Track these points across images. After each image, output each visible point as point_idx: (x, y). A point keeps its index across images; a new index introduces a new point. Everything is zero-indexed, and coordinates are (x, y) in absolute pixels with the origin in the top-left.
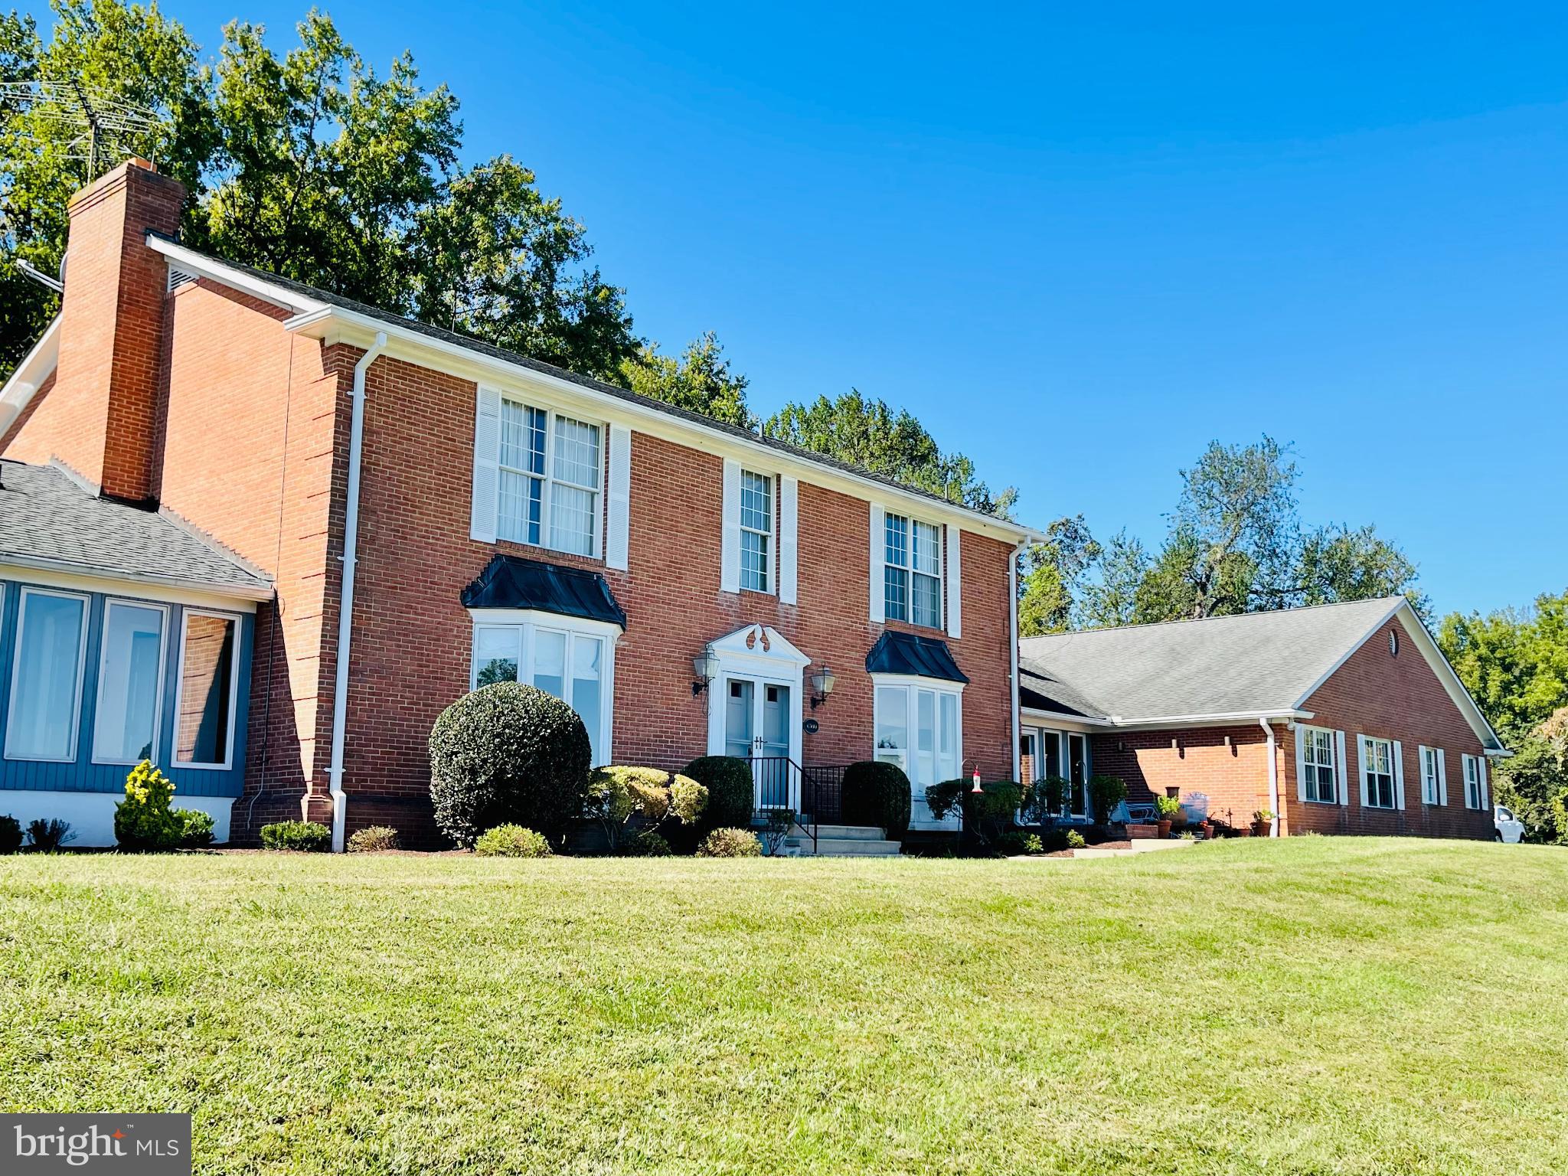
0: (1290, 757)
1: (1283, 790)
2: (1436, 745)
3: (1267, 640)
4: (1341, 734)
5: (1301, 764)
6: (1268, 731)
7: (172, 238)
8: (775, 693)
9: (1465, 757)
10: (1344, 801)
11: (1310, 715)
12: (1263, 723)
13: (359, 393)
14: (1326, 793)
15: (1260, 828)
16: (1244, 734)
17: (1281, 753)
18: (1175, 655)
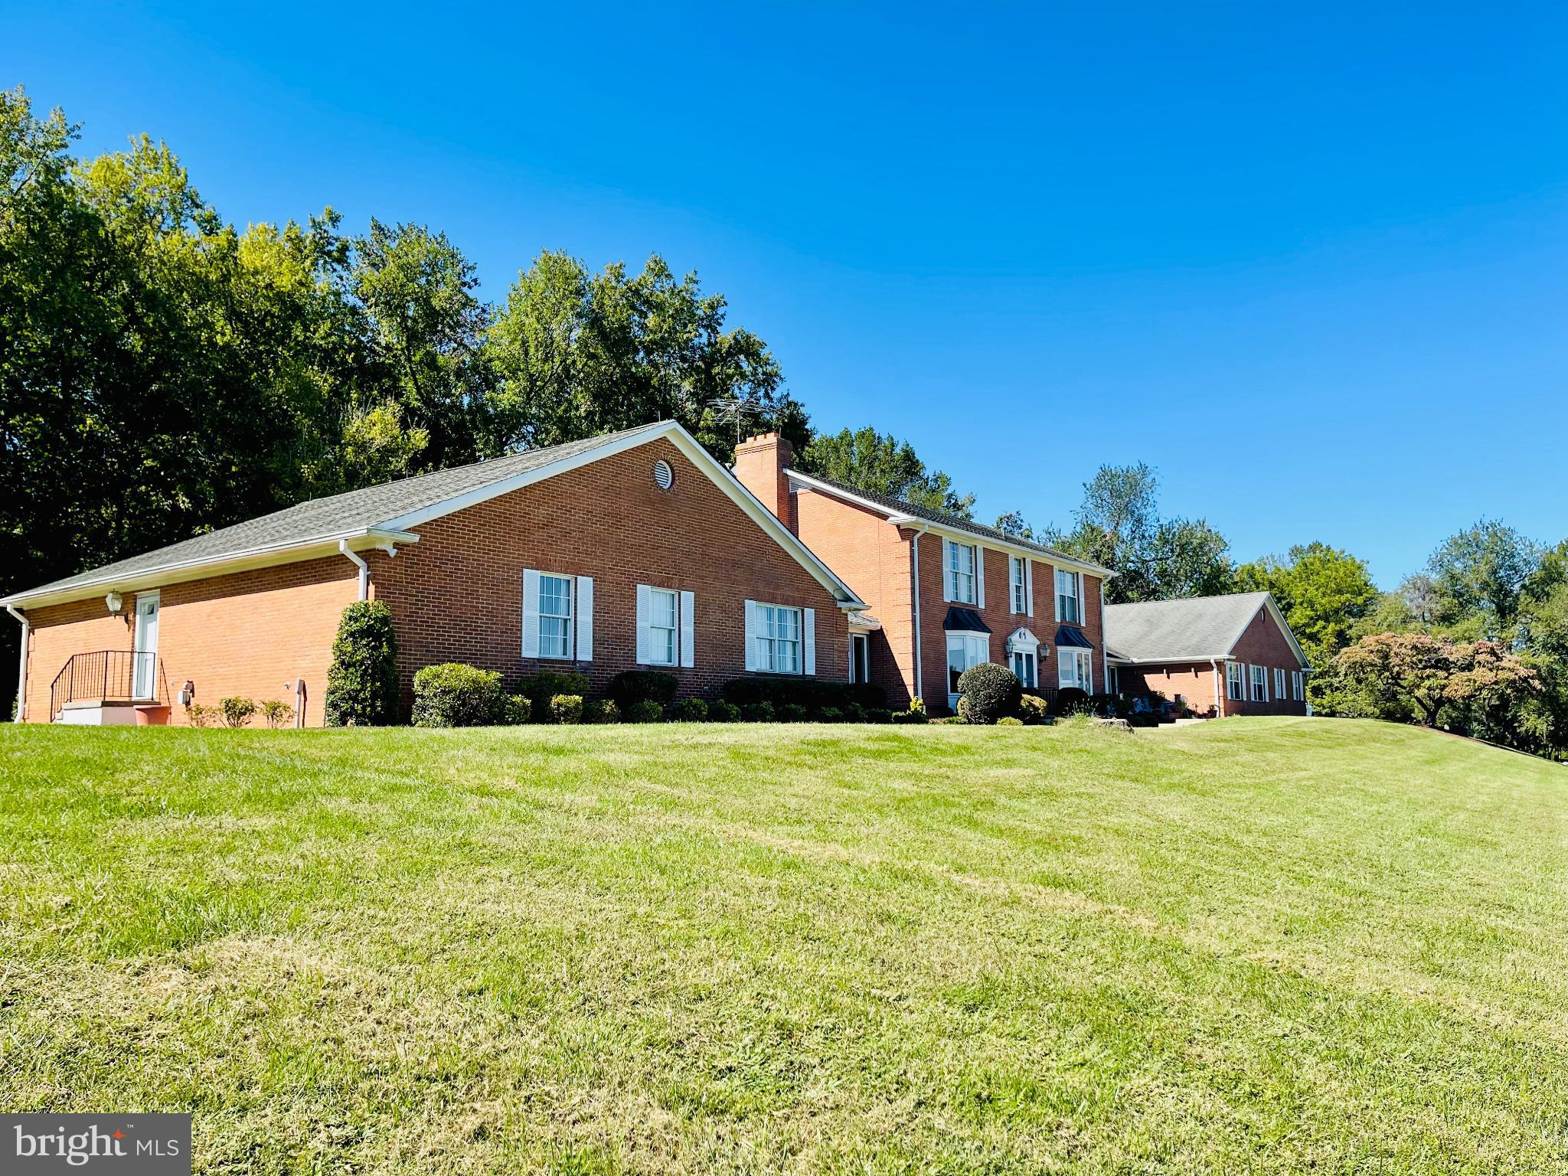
0: (1224, 678)
1: (1221, 694)
2: (1281, 667)
3: (1200, 616)
4: (1243, 665)
5: (1228, 680)
6: (1214, 665)
7: (791, 469)
8: (1029, 657)
9: (1293, 673)
10: (1245, 699)
11: (1234, 657)
12: (1212, 661)
13: (916, 548)
14: (1237, 696)
15: (1212, 713)
16: (1203, 667)
17: (1220, 676)
18: (1151, 624)
